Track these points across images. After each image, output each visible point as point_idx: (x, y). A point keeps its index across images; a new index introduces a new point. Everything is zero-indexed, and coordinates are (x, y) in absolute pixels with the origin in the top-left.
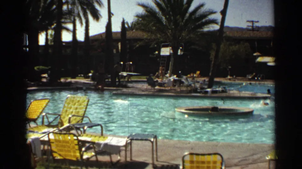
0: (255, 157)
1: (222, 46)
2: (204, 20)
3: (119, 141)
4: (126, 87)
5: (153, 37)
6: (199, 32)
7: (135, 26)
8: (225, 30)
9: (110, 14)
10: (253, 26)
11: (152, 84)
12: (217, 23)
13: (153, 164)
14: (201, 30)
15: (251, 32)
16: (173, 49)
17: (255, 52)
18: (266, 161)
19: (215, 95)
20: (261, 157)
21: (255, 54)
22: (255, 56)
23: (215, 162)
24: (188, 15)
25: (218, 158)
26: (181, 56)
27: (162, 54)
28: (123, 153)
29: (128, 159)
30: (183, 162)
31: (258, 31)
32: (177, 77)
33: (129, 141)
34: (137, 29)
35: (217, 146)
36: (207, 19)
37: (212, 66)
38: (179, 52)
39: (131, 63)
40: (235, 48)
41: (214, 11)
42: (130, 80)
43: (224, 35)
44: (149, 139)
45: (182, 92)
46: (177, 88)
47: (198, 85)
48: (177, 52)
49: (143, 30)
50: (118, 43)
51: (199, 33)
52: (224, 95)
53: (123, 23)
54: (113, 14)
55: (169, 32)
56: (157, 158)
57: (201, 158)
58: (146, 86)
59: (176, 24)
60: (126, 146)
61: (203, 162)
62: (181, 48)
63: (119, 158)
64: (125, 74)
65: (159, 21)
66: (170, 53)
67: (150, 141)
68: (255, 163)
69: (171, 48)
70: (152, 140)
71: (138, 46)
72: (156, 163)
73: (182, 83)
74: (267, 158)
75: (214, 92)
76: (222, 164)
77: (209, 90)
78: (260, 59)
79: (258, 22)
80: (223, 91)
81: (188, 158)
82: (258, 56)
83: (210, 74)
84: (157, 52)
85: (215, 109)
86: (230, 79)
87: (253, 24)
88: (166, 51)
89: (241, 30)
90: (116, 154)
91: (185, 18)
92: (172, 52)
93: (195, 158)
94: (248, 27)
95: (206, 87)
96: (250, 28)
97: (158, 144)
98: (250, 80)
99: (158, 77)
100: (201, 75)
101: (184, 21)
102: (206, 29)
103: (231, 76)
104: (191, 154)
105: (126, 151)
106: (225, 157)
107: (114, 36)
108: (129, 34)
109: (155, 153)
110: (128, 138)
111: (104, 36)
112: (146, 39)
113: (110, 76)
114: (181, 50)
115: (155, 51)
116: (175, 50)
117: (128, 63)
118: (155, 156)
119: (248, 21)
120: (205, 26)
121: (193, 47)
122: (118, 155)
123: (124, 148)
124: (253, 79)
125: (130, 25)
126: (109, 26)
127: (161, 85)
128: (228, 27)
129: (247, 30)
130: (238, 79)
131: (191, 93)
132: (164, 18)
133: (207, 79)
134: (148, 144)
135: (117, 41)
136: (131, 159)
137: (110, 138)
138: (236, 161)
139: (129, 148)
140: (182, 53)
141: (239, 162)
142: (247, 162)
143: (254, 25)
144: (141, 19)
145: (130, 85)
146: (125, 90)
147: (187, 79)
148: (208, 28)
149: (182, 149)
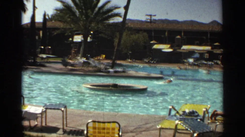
0: (148, 126)
1: (124, 34)
2: (110, 14)
3: (36, 109)
4: (44, 66)
5: (68, 27)
6: (105, 23)
7: (54, 17)
8: (127, 22)
9: (34, 8)
10: (151, 19)
12: (121, 16)
13: (63, 129)
14: (107, 22)
15: (149, 24)
16: (84, 37)
17: (152, 41)
18: (156, 129)
19: (117, 75)
20: (153, 126)
21: (152, 42)
22: (152, 44)
23: (113, 129)
24: (97, 9)
25: (116, 125)
26: (89, 42)
27: (75, 40)
28: (39, 119)
29: (44, 124)
30: (87, 128)
31: (155, 23)
32: (86, 59)
33: (44, 110)
34: (55, 20)
35: (116, 115)
36: (113, 12)
37: (115, 50)
38: (89, 40)
39: (50, 47)
40: (135, 37)
41: (118, 7)
42: (48, 61)
43: (127, 26)
44: (60, 108)
45: (90, 71)
47: (102, 67)
48: (87, 39)
49: (60, 21)
50: (39, 31)
51: (105, 24)
52: (123, 74)
53: (45, 15)
54: (37, 8)
55: (81, 23)
56: (66, 124)
57: (102, 125)
58: (60, 66)
59: (87, 16)
60: (41, 114)
61: (104, 129)
62: (90, 36)
63: (36, 123)
64: (44, 56)
65: (74, 13)
66: (82, 40)
67: (61, 110)
68: (148, 131)
69: (82, 36)
70: (63, 109)
71: (55, 33)
72: (65, 128)
74: (158, 127)
75: (116, 72)
76: (119, 130)
78: (156, 47)
79: (155, 16)
81: (91, 125)
82: (154, 44)
83: (114, 57)
84: (71, 39)
85: (115, 86)
86: (130, 62)
87: (151, 17)
88: (78, 39)
89: (141, 22)
90: (34, 120)
91: (95, 12)
92: (83, 39)
93: (97, 125)
94: (147, 20)
96: (149, 20)
97: (68, 112)
98: (146, 63)
100: (106, 58)
101: (94, 14)
102: (111, 21)
103: (131, 59)
104: (94, 122)
105: (42, 117)
106: (122, 125)
107: (37, 25)
108: (49, 24)
109: (65, 120)
110: (44, 107)
111: (29, 25)
112: (63, 28)
113: (32, 57)
114: (90, 37)
115: (69, 39)
116: (85, 37)
117: (48, 47)
118: (65, 122)
119: (148, 15)
120: (111, 19)
121: (100, 35)
122: (36, 121)
123: (40, 115)
124: (149, 63)
125: (50, 17)
126: (33, 17)
127: (72, 65)
128: (130, 20)
129: (146, 22)
130: (137, 63)
132: (77, 11)
133: (110, 61)
134: (60, 112)
135: (39, 29)
136: (46, 125)
137: (29, 107)
138: (132, 128)
139: (44, 116)
140: (91, 40)
141: (135, 129)
142: (141, 130)
143: (152, 18)
144: (59, 12)
145: (48, 65)
146: (44, 69)
147: (94, 62)
148: (113, 20)
149: (88, 117)
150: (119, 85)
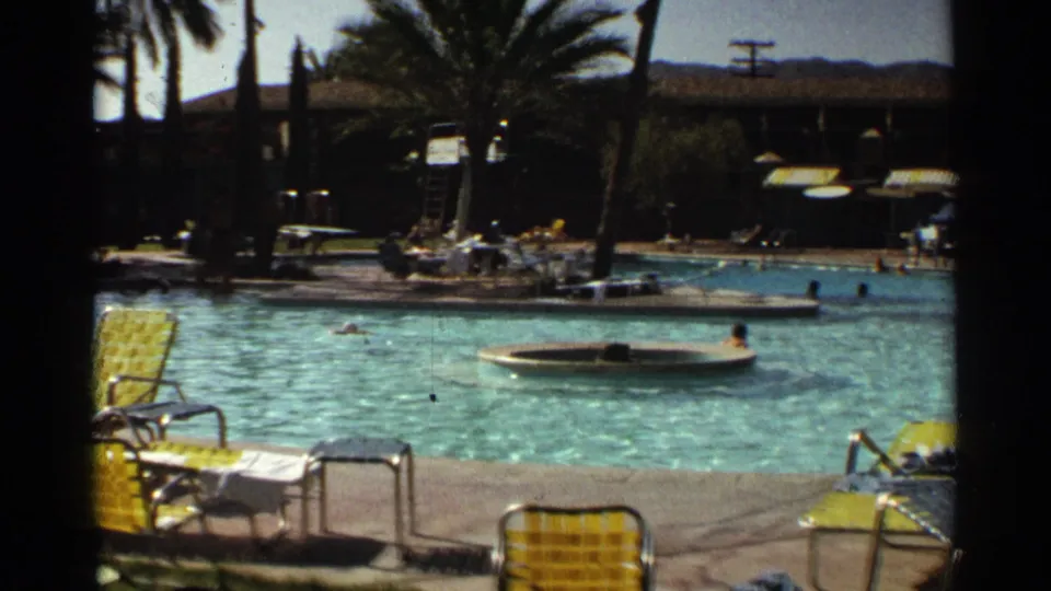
0: (763, 520)
1: (644, 127)
2: (578, 41)
3: (284, 464)
4: (307, 276)
5: (403, 100)
6: (560, 81)
7: (339, 63)
8: (651, 74)
9: (252, 24)
10: (752, 61)
11: (400, 265)
12: (623, 52)
13: (400, 546)
14: (571, 75)
15: (745, 81)
16: (469, 144)
17: (761, 153)
18: (802, 534)
19: (619, 305)
20: (783, 520)
21: (760, 159)
22: (762, 165)
23: (616, 539)
24: (522, 22)
25: (627, 524)
26: (496, 165)
27: (431, 160)
28: (294, 509)
29: (315, 529)
30: (505, 535)
31: (770, 76)
32: (483, 240)
33: (315, 466)
34: (345, 75)
35: (624, 480)
36: (589, 36)
37: (607, 197)
38: (492, 154)
39: (325, 193)
40: (688, 137)
41: (613, 10)
42: (320, 252)
43: (652, 90)
44: (384, 456)
45: (500, 292)
46: (485, 280)
47: (557, 269)
48: (484, 153)
49: (367, 79)
50: (277, 124)
51: (560, 87)
52: (652, 301)
53: (297, 55)
54: (261, 25)
55: (457, 87)
56: (413, 523)
57: (566, 524)
58: (373, 273)
59: (482, 57)
60: (305, 481)
61: (574, 539)
62: (498, 138)
63: (282, 524)
64: (303, 231)
65: (422, 44)
66: (462, 159)
67: (389, 464)
68: (761, 543)
69: (462, 139)
70: (396, 460)
71: (346, 132)
72: (412, 542)
73: (499, 259)
74: (803, 524)
75: (613, 292)
76: (640, 544)
77: (596, 284)
78: (778, 177)
79: (770, 45)
80: (646, 290)
81: (519, 524)
82: (771, 167)
83: (601, 229)
84: (414, 155)
85: (617, 352)
86: (671, 248)
87: (753, 53)
88: (445, 152)
89: (713, 73)
90: (273, 511)
91: (514, 35)
92: (465, 152)
93: (545, 523)
94: (735, 64)
95: (586, 274)
96: (745, 66)
97: (418, 474)
98: (743, 249)
99: (417, 241)
100: (570, 233)
101: (509, 44)
102: (585, 73)
103: (674, 235)
104: (532, 510)
105: (305, 498)
106: (653, 519)
107: (265, 100)
108: (318, 93)
109: (405, 507)
110: (312, 453)
111: (231, 102)
112: (379, 108)
113: (250, 239)
114: (499, 146)
115: (407, 153)
116: (477, 146)
117: (316, 193)
118: (406, 518)
119: (738, 44)
120: (585, 63)
121: (540, 134)
122: (279, 513)
123: (297, 490)
124: (753, 247)
125: (321, 61)
126: (248, 66)
127: (429, 268)
128: (665, 67)
129: (733, 73)
130: (703, 248)
131: (533, 295)
132: (438, 33)
133: (589, 248)
134: (381, 473)
135: (276, 116)
136: (323, 528)
137: (248, 455)
138: (691, 535)
139: (315, 491)
140: (502, 156)
141: (705, 537)
142: (730, 538)
143: (758, 57)
144: (358, 41)
145: (319, 269)
146: (302, 287)
147: (517, 248)
148: (594, 67)
149: (505, 493)
150: (632, 347)
